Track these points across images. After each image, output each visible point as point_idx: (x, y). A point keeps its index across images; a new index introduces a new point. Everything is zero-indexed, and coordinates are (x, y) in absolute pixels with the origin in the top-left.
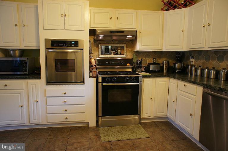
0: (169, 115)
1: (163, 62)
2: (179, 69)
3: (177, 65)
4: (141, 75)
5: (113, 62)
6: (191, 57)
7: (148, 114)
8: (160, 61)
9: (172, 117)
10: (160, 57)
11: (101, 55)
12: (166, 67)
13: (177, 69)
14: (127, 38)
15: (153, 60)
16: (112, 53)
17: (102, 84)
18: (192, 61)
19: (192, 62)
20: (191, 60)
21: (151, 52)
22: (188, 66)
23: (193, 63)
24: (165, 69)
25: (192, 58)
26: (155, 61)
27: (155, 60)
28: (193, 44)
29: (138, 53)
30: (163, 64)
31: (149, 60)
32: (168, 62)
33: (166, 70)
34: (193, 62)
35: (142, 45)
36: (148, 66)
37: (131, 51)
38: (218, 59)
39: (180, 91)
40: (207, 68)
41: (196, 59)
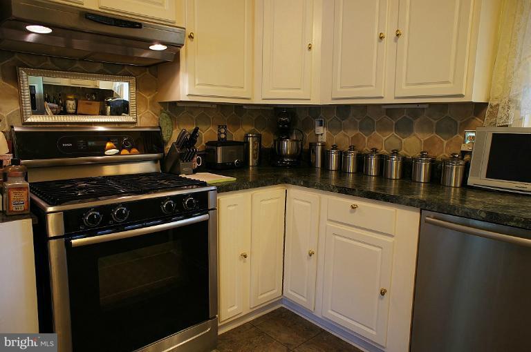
0: (290, 293)
1: (247, 137)
2: (291, 156)
3: (287, 146)
4: (211, 185)
5: (90, 143)
6: (317, 123)
7: (236, 307)
8: (237, 135)
9: (304, 299)
10: (237, 124)
11: (34, 113)
12: (255, 152)
13: (286, 156)
14: (146, 55)
15: (220, 133)
16: (49, 111)
17: (68, 244)
18: (322, 135)
19: (320, 137)
20: (320, 130)
21: (214, 106)
22: (313, 146)
23: (323, 139)
24: (254, 158)
25: (321, 125)
26: (223, 136)
27: (223, 131)
28: (341, 88)
29: (175, 109)
30: (248, 143)
31: (207, 133)
32: (259, 137)
33: (255, 161)
34: (325, 135)
35: (197, 83)
36: (206, 150)
37: (152, 101)
38: (398, 129)
39: (330, 224)
40: (375, 150)
41: (331, 128)
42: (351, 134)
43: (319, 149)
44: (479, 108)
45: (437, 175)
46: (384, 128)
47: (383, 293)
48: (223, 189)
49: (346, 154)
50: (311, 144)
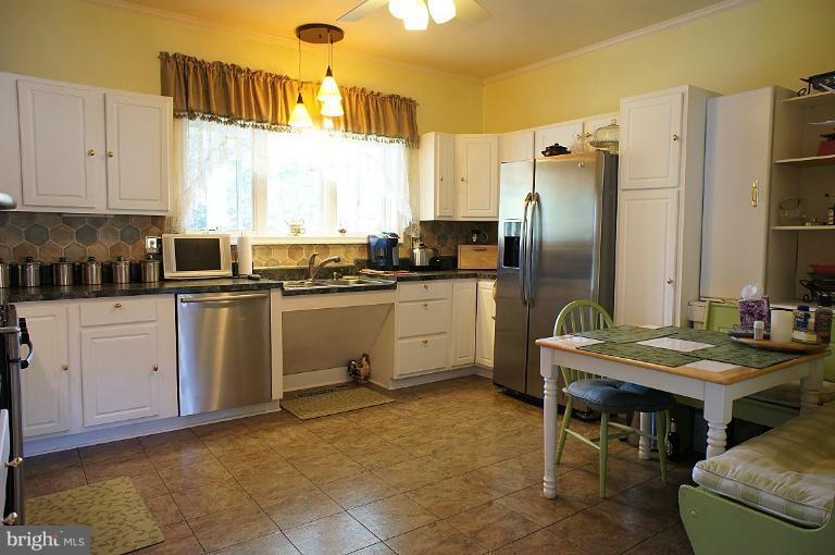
40: (60, 260)
44: (155, 220)
46: (62, 236)
47: (156, 369)
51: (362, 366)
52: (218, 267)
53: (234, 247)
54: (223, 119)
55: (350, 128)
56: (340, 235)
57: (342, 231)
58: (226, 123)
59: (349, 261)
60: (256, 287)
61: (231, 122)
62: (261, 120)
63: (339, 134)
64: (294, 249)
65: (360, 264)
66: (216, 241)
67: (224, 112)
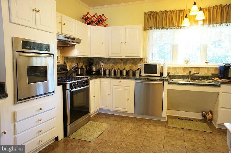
2: (95, 72)
3: (94, 69)
12: (85, 71)
13: (94, 72)
17: (70, 91)
19: (102, 66)
20: (102, 64)
22: (101, 68)
25: (102, 63)
29: (67, 59)
37: (62, 56)
38: (124, 64)
39: (113, 86)
40: (119, 69)
41: (105, 63)
42: (111, 65)
43: (103, 69)
44: (141, 59)
45: (134, 74)
46: (120, 63)
47: (128, 99)
48: (91, 79)
49: (111, 70)
50: (100, 68)
51: (208, 115)
52: (156, 73)
53: (162, 67)
54: (161, 28)
55: (212, 22)
56: (206, 64)
57: (207, 63)
58: (162, 29)
59: (210, 74)
60: (158, 80)
61: (163, 29)
62: (174, 26)
63: (207, 25)
64: (185, 69)
65: (214, 76)
66: (156, 65)
67: (161, 26)
